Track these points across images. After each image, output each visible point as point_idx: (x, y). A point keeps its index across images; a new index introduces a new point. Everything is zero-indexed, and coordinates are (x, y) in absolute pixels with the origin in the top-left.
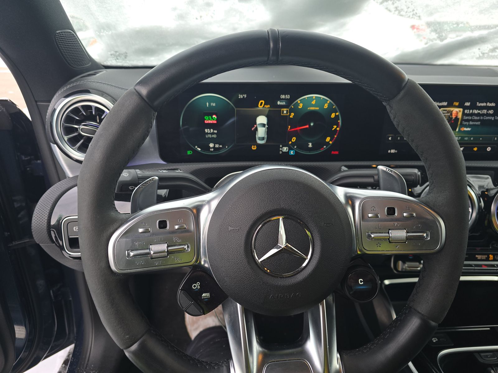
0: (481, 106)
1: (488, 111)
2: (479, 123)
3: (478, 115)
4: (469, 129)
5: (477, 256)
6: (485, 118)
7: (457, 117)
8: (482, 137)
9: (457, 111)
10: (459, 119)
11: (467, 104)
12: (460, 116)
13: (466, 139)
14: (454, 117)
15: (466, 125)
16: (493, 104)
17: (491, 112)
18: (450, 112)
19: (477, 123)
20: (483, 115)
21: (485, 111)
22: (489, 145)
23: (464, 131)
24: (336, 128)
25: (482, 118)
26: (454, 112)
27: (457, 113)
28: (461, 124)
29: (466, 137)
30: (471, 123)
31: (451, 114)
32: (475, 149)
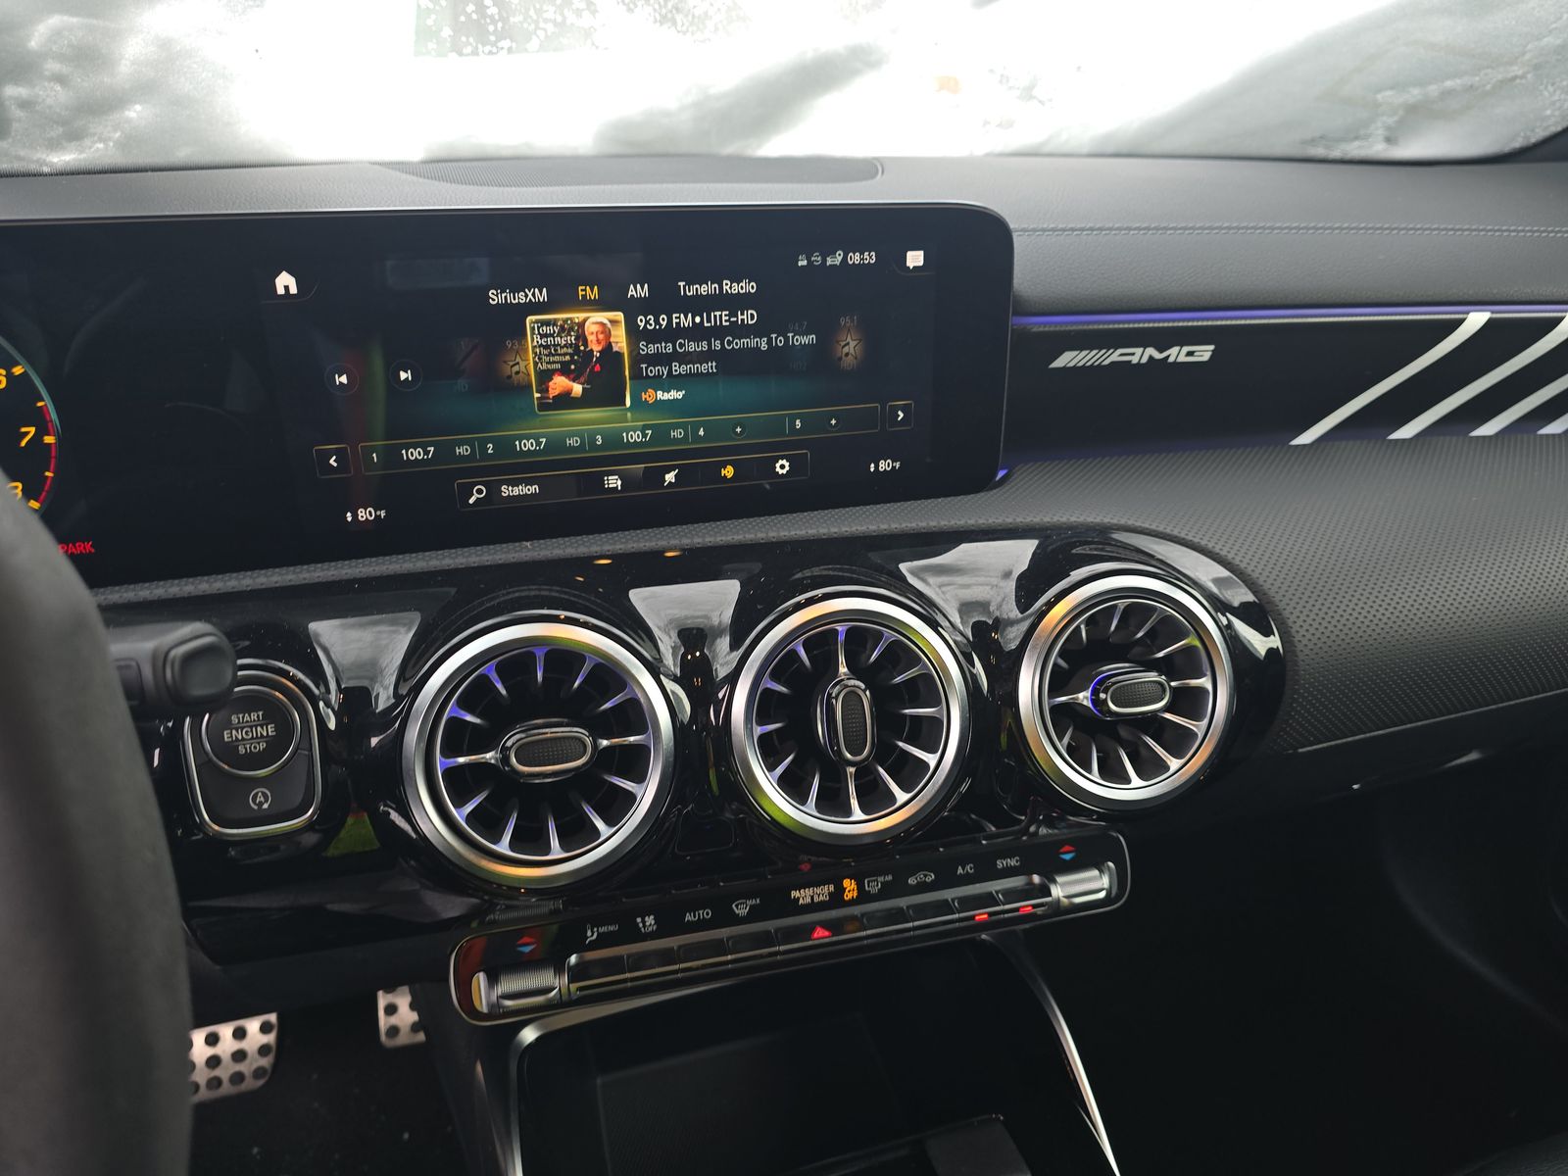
0: (698, 297)
1: (733, 314)
2: (709, 367)
3: (696, 333)
4: (675, 395)
5: (795, 894)
6: (729, 343)
7: (609, 346)
8: (739, 423)
9: (603, 325)
10: (619, 355)
11: (639, 291)
12: (620, 340)
13: (678, 434)
14: (596, 348)
15: (659, 376)
16: (748, 287)
17: (748, 317)
18: (571, 329)
19: (704, 368)
20: (718, 332)
21: (722, 317)
22: (780, 448)
23: (659, 403)
24: (38, 437)
25: (717, 345)
26: (591, 328)
27: (606, 332)
28: (637, 375)
29: (676, 426)
30: (678, 369)
31: (582, 337)
32: (729, 472)
